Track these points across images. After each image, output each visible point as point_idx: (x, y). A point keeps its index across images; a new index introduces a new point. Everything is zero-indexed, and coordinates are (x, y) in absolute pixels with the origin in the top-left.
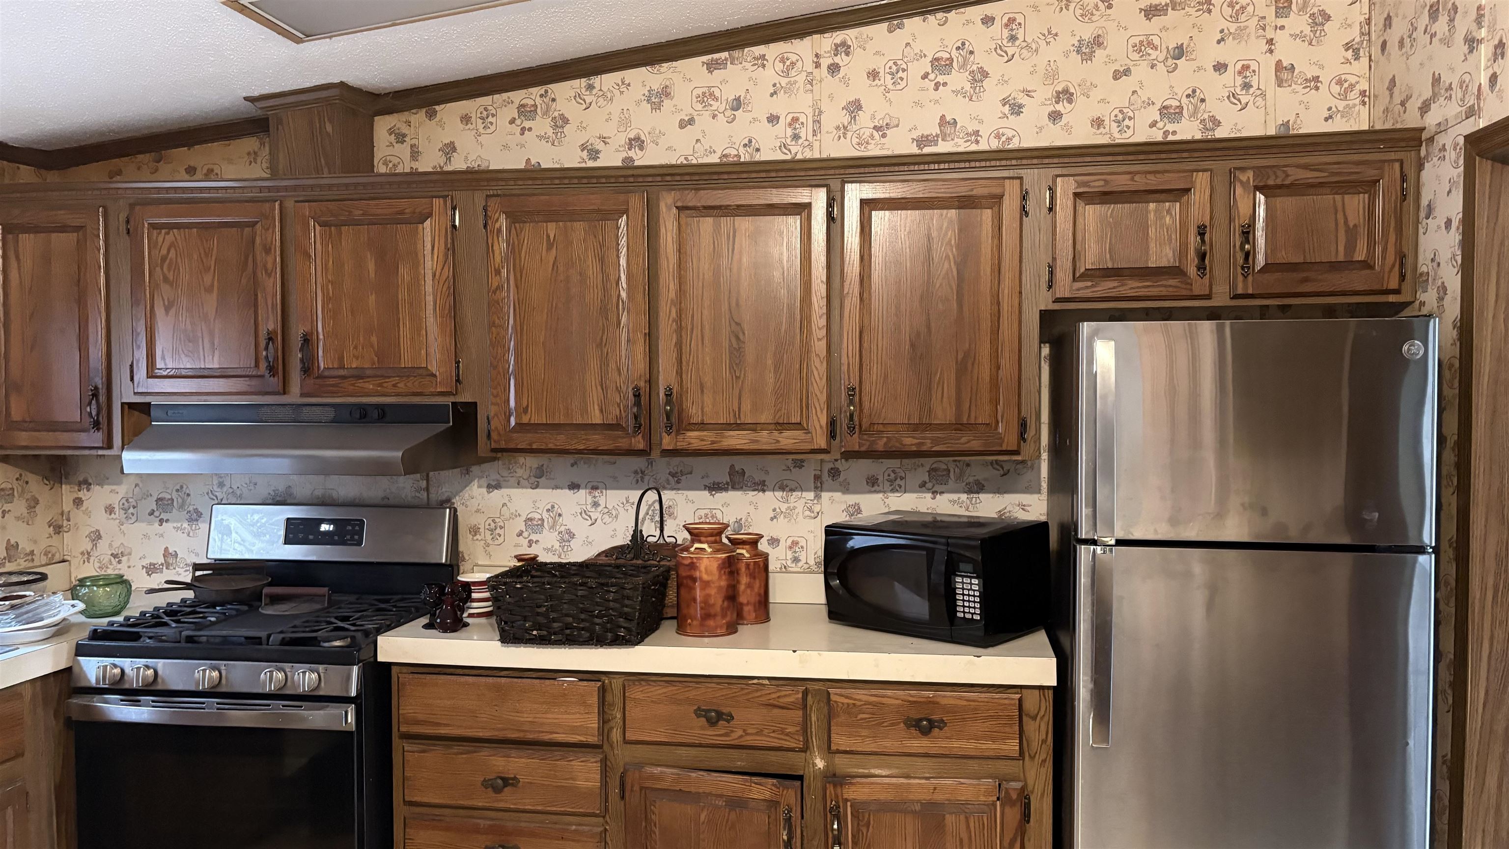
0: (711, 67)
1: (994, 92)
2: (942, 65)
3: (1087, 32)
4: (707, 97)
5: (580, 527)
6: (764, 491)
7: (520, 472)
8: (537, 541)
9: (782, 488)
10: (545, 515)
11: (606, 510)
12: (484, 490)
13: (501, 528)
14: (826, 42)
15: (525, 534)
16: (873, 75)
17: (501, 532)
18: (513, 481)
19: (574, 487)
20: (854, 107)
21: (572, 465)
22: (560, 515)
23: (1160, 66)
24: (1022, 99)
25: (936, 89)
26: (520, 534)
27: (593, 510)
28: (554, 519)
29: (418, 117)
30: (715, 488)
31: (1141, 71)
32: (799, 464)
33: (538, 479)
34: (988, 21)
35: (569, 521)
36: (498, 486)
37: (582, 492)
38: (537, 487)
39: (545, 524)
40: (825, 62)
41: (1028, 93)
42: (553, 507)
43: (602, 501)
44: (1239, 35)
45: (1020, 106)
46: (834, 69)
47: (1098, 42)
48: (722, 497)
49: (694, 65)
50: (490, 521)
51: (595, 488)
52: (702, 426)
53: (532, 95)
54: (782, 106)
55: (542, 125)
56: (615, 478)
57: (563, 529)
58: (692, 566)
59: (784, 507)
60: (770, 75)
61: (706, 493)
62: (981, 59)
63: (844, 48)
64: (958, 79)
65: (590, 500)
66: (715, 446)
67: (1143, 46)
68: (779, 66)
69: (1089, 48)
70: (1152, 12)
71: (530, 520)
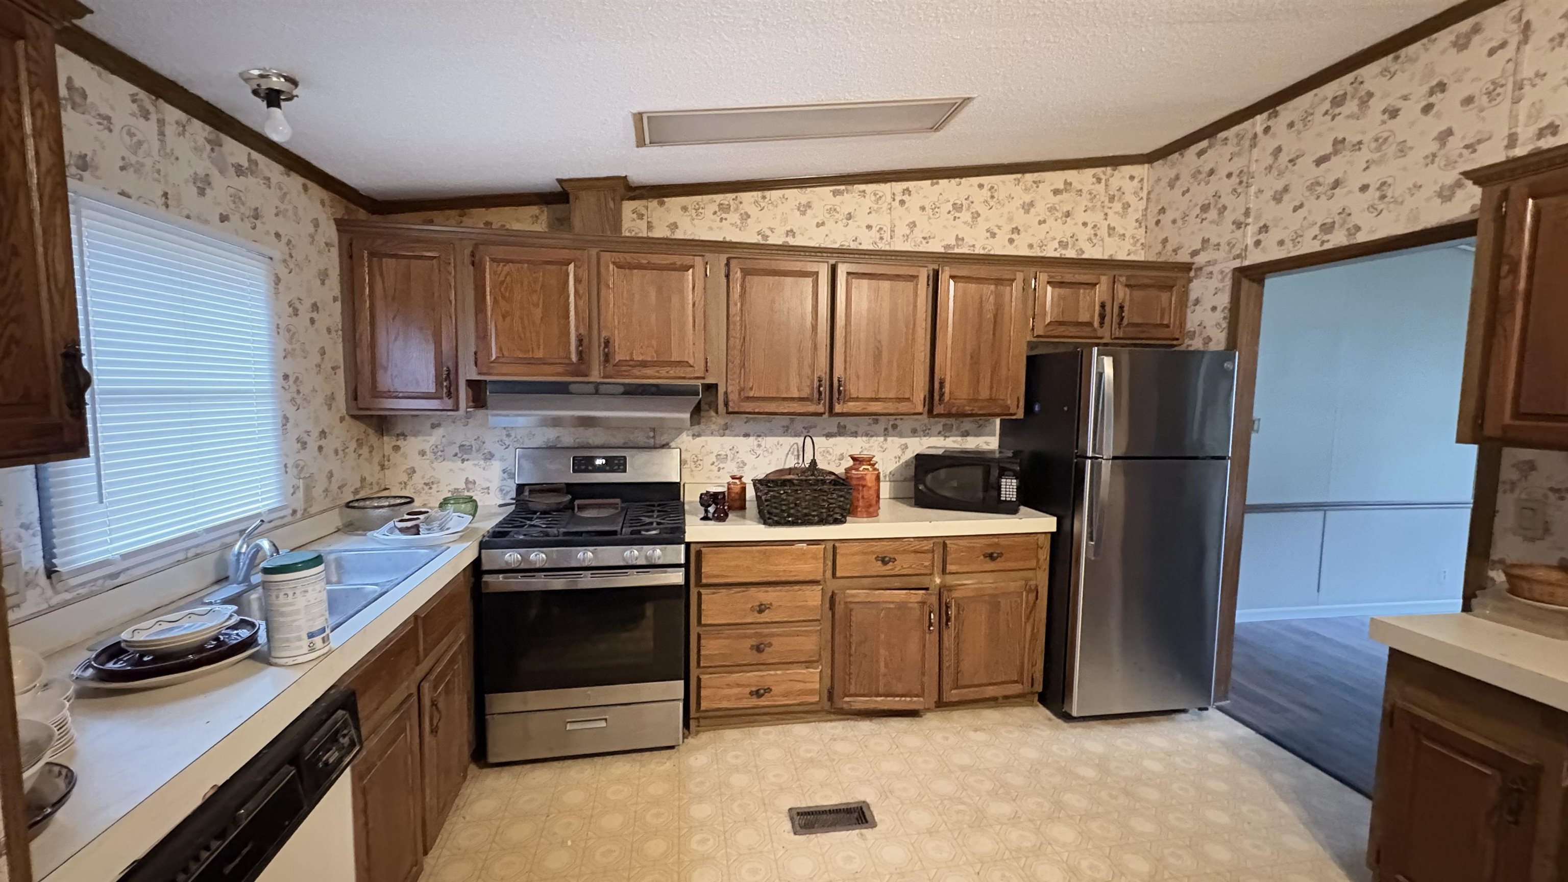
0: (835, 194)
1: (982, 225)
2: (957, 207)
3: (1027, 198)
4: (832, 210)
5: (750, 459)
6: (856, 437)
7: (713, 427)
8: (723, 468)
9: (867, 435)
10: (729, 453)
11: (766, 449)
12: (690, 438)
13: (701, 460)
14: (899, 186)
15: (716, 464)
16: (923, 208)
17: (700, 463)
18: (709, 432)
19: (746, 435)
20: (913, 225)
21: (746, 423)
22: (737, 452)
23: (1059, 220)
24: (996, 230)
25: (954, 220)
26: (713, 464)
27: (758, 449)
28: (734, 454)
29: (654, 203)
30: (829, 435)
31: (1051, 222)
32: (876, 422)
33: (725, 430)
34: (981, 186)
35: (744, 456)
36: (699, 436)
37: (751, 439)
38: (724, 436)
39: (729, 457)
40: (898, 198)
41: (999, 227)
42: (733, 447)
43: (763, 444)
44: (1093, 208)
45: (995, 234)
46: (902, 202)
47: (1032, 204)
48: (833, 440)
49: (826, 191)
50: (693, 456)
51: (759, 436)
53: (728, 198)
54: (873, 220)
55: (734, 217)
56: (772, 430)
57: (739, 460)
58: (862, 478)
60: (868, 201)
61: (824, 438)
62: (978, 207)
63: (907, 191)
64: (966, 216)
65: (756, 443)
67: (1052, 209)
68: (873, 198)
69: (1028, 207)
70: (1056, 192)
71: (719, 455)
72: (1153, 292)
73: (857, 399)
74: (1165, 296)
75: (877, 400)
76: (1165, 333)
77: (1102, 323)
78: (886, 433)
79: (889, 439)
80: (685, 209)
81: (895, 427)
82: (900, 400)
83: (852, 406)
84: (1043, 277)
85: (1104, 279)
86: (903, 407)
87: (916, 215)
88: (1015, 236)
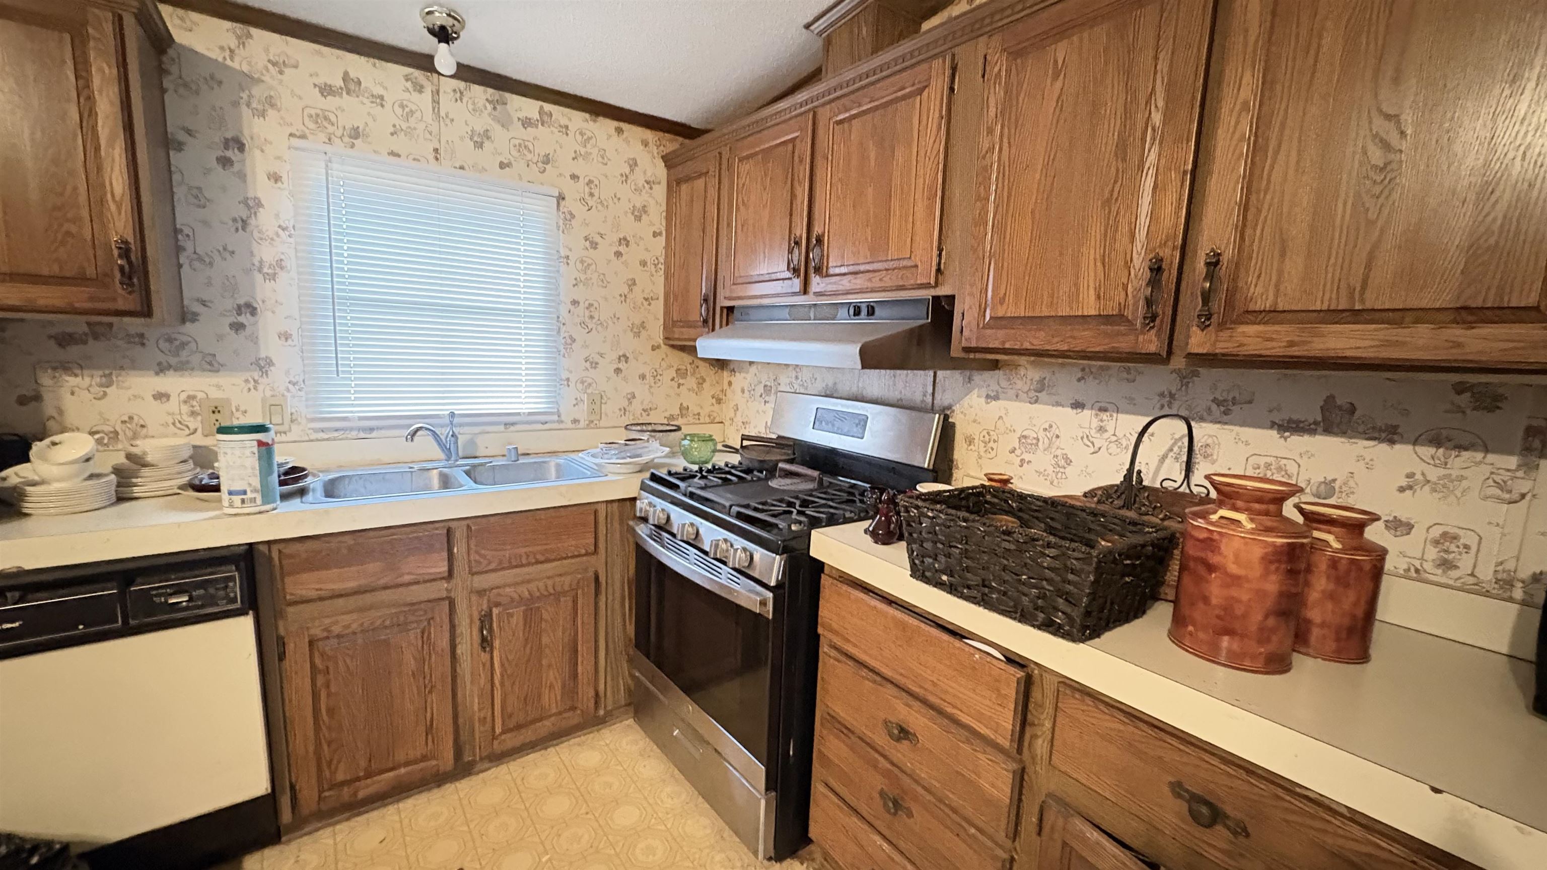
5: (1079, 453)
6: (1392, 442)
7: (1020, 384)
8: (1029, 462)
9: (1436, 441)
10: (1041, 434)
11: (1114, 438)
12: (983, 400)
13: (995, 441)
15: (1018, 452)
17: (994, 446)
18: (1011, 393)
19: (1078, 405)
21: (1079, 380)
22: (1058, 437)
26: (1013, 451)
27: (1098, 435)
28: (1050, 440)
30: (1290, 427)
35: (1069, 445)
36: (996, 398)
37: (1087, 413)
38: (1036, 402)
39: (1040, 444)
42: (1051, 426)
43: (1110, 426)
48: (1299, 443)
50: (985, 433)
51: (1103, 410)
52: (1273, 315)
56: (1131, 400)
57: (1059, 452)
58: (1210, 543)
59: (1434, 474)
61: (1274, 433)
65: (1095, 423)
66: (1295, 351)
71: (1025, 437)
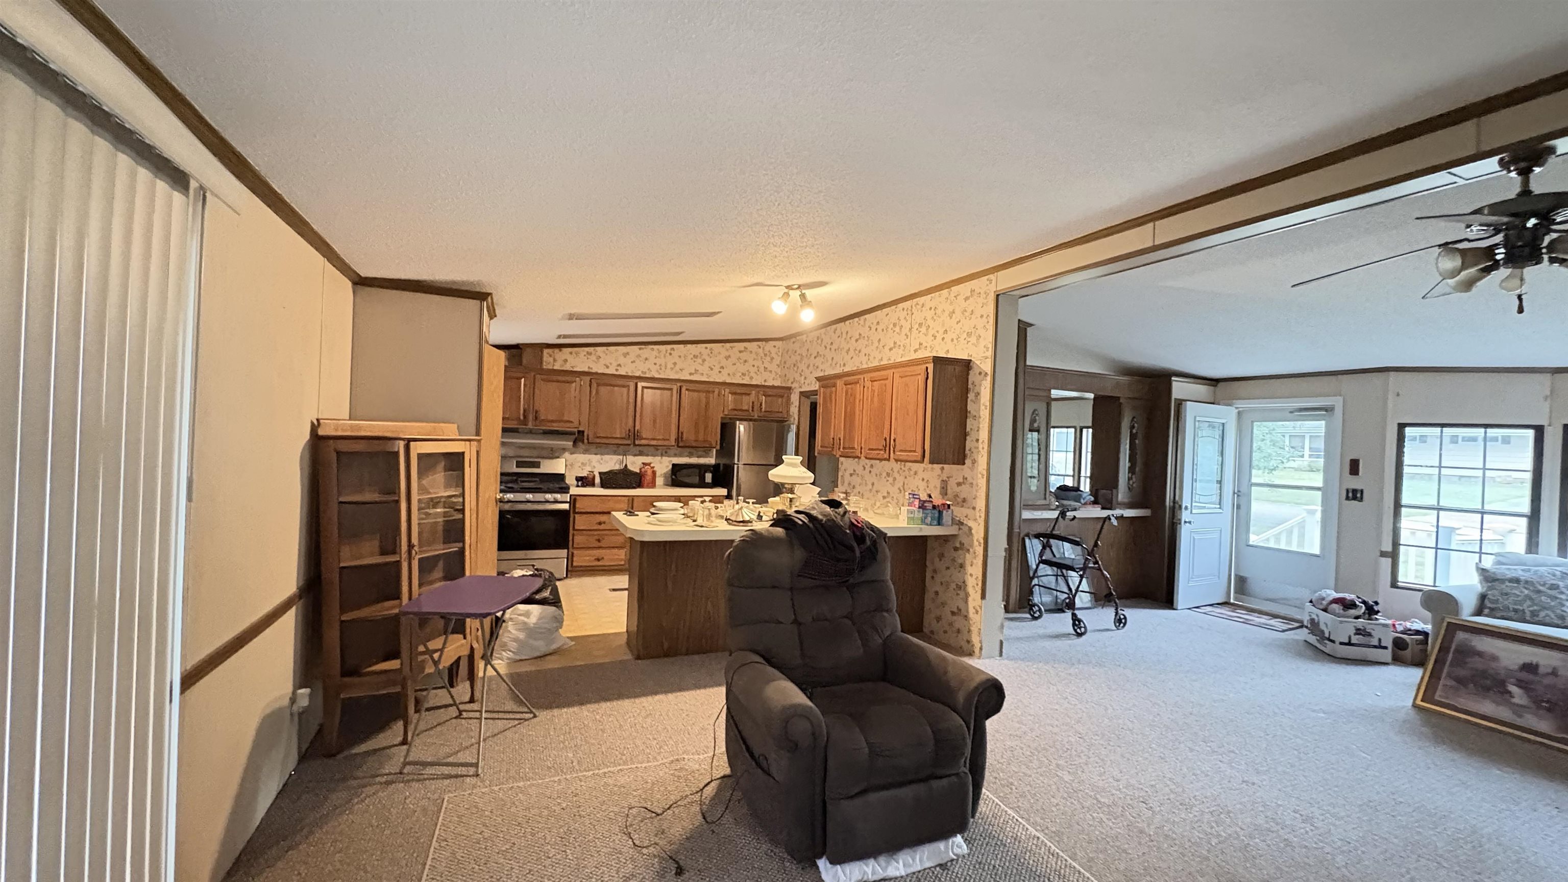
0: (640, 349)
1: (707, 364)
2: (695, 358)
3: (727, 354)
4: (639, 356)
7: (580, 450)
14: (669, 347)
16: (680, 357)
18: (579, 452)
19: (596, 454)
20: (675, 364)
29: (557, 350)
30: (635, 455)
31: (738, 364)
32: (657, 450)
33: (586, 452)
34: (706, 348)
35: (595, 463)
36: (573, 454)
40: (669, 352)
44: (757, 360)
47: (729, 356)
48: (636, 457)
49: (636, 348)
53: (591, 349)
54: (658, 361)
55: (593, 358)
60: (655, 353)
62: (704, 357)
63: (673, 349)
64: (700, 361)
66: (648, 444)
67: (739, 359)
68: (657, 353)
69: (727, 358)
70: (740, 352)
72: (775, 398)
73: (645, 439)
74: (780, 400)
75: (654, 439)
76: (780, 415)
77: (753, 411)
78: (662, 455)
79: (664, 458)
80: (571, 353)
81: (666, 452)
82: (664, 440)
83: (643, 442)
84: (727, 390)
85: (754, 392)
86: (666, 443)
87: (677, 360)
88: (721, 370)
